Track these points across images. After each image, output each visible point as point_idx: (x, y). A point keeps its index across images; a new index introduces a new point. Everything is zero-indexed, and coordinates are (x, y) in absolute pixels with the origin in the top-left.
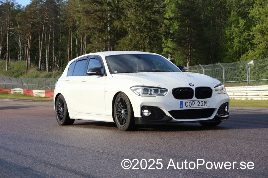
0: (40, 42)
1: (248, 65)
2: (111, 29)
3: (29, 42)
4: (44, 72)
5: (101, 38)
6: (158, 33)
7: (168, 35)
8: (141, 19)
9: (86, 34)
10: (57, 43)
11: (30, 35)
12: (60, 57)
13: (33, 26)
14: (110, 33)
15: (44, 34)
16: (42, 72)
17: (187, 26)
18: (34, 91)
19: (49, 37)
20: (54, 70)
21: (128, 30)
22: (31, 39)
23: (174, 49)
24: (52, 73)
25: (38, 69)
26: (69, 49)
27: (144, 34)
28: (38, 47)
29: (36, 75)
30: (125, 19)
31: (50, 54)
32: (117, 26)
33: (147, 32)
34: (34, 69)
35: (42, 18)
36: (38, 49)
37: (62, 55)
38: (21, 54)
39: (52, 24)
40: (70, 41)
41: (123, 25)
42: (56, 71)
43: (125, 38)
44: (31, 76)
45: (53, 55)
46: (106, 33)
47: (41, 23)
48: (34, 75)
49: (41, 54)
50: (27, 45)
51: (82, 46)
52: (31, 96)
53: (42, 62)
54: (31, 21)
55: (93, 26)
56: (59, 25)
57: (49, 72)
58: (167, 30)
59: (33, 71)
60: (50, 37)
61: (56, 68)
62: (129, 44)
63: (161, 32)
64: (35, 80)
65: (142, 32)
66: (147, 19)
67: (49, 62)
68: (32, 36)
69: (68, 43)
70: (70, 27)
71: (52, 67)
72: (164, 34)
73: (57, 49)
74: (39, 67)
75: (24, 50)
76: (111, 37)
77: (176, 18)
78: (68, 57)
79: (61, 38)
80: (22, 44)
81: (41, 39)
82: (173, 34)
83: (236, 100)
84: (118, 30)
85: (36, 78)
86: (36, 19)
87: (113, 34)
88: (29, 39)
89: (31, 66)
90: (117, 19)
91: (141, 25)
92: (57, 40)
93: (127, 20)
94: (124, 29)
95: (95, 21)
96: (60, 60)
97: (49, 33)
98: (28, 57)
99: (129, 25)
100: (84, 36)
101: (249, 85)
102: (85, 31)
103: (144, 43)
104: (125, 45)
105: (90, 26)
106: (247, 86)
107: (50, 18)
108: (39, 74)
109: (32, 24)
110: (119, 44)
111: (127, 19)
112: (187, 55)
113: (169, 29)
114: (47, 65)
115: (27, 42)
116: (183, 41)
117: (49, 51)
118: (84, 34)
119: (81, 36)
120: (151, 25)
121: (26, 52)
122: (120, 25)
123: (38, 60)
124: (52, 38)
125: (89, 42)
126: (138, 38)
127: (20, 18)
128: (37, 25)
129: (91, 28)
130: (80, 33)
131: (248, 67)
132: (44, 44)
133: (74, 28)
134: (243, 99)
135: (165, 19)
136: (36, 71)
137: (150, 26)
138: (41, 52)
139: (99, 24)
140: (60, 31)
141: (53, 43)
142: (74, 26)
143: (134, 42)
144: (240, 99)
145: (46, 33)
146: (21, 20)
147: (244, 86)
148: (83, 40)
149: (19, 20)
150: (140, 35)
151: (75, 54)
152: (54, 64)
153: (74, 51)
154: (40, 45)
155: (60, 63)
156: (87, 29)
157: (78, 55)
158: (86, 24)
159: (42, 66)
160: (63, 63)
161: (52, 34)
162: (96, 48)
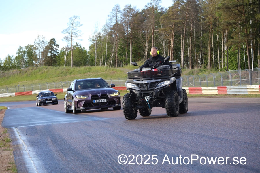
0: (182, 41)
2: (253, 23)
3: (172, 42)
4: (187, 69)
5: (243, 32)
9: (227, 29)
10: (198, 41)
11: (173, 35)
12: (201, 54)
13: (175, 26)
14: (252, 26)
15: (186, 33)
16: (185, 69)
19: (190, 36)
20: (196, 67)
22: (174, 39)
24: (195, 70)
26: (210, 46)
28: (181, 46)
31: (192, 52)
35: (183, 19)
36: (180, 48)
37: (203, 52)
38: (165, 53)
39: (193, 23)
40: (211, 38)
42: (198, 68)
45: (195, 53)
46: (248, 27)
47: (183, 24)
49: (183, 52)
50: (170, 44)
51: (224, 42)
53: (184, 60)
54: (173, 22)
55: (234, 21)
56: (200, 23)
57: (191, 69)
60: (192, 35)
61: (198, 65)
67: (191, 60)
68: (174, 36)
69: (209, 39)
70: (211, 24)
71: (194, 64)
73: (198, 47)
74: (182, 65)
75: (167, 49)
76: (253, 30)
78: (210, 54)
79: (202, 35)
80: (165, 45)
81: (183, 38)
86: (178, 19)
87: (255, 27)
88: (172, 39)
92: (198, 38)
95: (236, 16)
96: (202, 57)
97: (190, 32)
98: (171, 56)
100: (224, 32)
102: (226, 27)
105: (231, 22)
107: (191, 17)
109: (175, 25)
114: (189, 62)
115: (170, 42)
117: (191, 49)
118: (225, 30)
119: (222, 32)
121: (170, 51)
123: (181, 59)
124: (194, 36)
125: (230, 37)
127: (163, 20)
128: (179, 25)
129: (232, 23)
130: (221, 29)
132: (186, 43)
133: (215, 25)
138: (183, 51)
139: (241, 19)
140: (201, 29)
141: (194, 41)
142: (215, 23)
145: (188, 32)
146: (164, 22)
148: (224, 36)
149: (162, 22)
151: (216, 51)
152: (196, 62)
153: (215, 47)
154: (182, 44)
155: (202, 60)
156: (227, 24)
157: (220, 51)
158: (226, 20)
159: (185, 64)
160: (205, 60)
161: (193, 32)
162: (238, 43)
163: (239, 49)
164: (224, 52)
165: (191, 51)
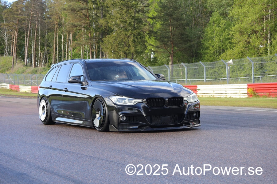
0: (27, 38)
1: (227, 64)
2: (96, 27)
3: (16, 38)
4: (30, 67)
5: (87, 35)
6: (142, 31)
7: (151, 33)
8: (126, 17)
9: (72, 31)
10: (43, 39)
11: (16, 31)
12: (46, 53)
13: (19, 22)
14: (96, 31)
15: (30, 31)
16: (28, 67)
17: (169, 25)
18: (20, 87)
19: (35, 34)
20: (40, 65)
21: (113, 28)
22: (18, 35)
23: (157, 47)
24: (38, 69)
25: (24, 64)
26: (55, 45)
27: (128, 32)
28: (24, 43)
29: (23, 70)
30: (110, 17)
31: (36, 50)
32: (103, 24)
33: (132, 31)
34: (20, 64)
35: (28, 15)
36: (24, 45)
37: (48, 51)
38: (8, 49)
39: (38, 20)
40: (56, 38)
41: (109, 23)
42: (42, 66)
43: (110, 36)
44: (18, 71)
45: (39, 51)
46: (91, 30)
47: (27, 20)
48: (21, 71)
49: (27, 50)
50: (14, 41)
51: (68, 43)
52: (17, 91)
53: (28, 57)
54: (18, 18)
55: (79, 23)
56: (45, 21)
57: (35, 67)
58: (151, 29)
59: (19, 66)
60: (37, 33)
61: (42, 64)
62: (114, 42)
63: (145, 30)
64: (21, 76)
65: (126, 30)
66: (131, 18)
67: (35, 58)
68: (18, 32)
69: (53, 39)
70: (56, 24)
71: (38, 62)
72: (148, 32)
73: (43, 45)
74: (25, 63)
75: (10, 45)
76: (96, 34)
77: (160, 17)
78: (54, 53)
79: (48, 34)
80: (8, 40)
81: (27, 35)
82: (156, 33)
83: (216, 97)
84: (103, 28)
85: (22, 73)
86: (22, 15)
87: (98, 32)
88: (15, 35)
89: (18, 61)
90: (102, 17)
91: (125, 23)
93: (112, 19)
94: (109, 27)
95: (81, 19)
96: (46, 56)
97: (35, 30)
98: (14, 53)
99: (113, 23)
100: (69, 34)
101: (229, 83)
102: (71, 28)
103: (129, 40)
104: (110, 42)
105: (76, 24)
106: (227, 84)
107: (36, 14)
108: (25, 69)
109: (19, 21)
110: (104, 42)
111: (111, 17)
112: (170, 53)
113: (152, 27)
114: (33, 60)
115: (14, 38)
116: (166, 40)
117: (35, 47)
118: (70, 31)
119: (67, 33)
120: (136, 24)
121: (13, 47)
122: (105, 23)
123: (24, 56)
124: (39, 34)
125: (74, 39)
126: (122, 36)
127: (6, 14)
128: (23, 22)
129: (77, 25)
130: (66, 30)
131: (228, 66)
132: (30, 40)
133: (60, 25)
134: (222, 97)
135: (149, 17)
136: (22, 67)
137: (134, 25)
138: (27, 48)
139: (85, 22)
140: (46, 27)
141: (38, 39)
142: (60, 23)
143: (119, 40)
144: (219, 97)
145: (33, 29)
146: (8, 16)
147: (224, 84)
148: (68, 37)
149: (6, 16)
150: (124, 33)
151: (60, 51)
152: (40, 60)
153: (60, 47)
154: (26, 41)
155: (46, 59)
156: (72, 26)
157: (64, 52)
158: (72, 22)
159: (28, 61)
160: (49, 59)
161: (38, 30)
162: (82, 45)
163: (82, 51)
164: (68, 52)
165: (35, 48)
